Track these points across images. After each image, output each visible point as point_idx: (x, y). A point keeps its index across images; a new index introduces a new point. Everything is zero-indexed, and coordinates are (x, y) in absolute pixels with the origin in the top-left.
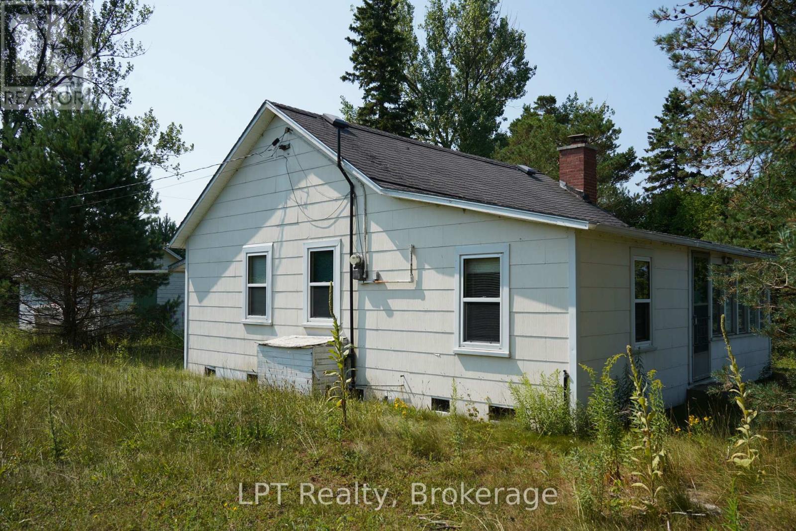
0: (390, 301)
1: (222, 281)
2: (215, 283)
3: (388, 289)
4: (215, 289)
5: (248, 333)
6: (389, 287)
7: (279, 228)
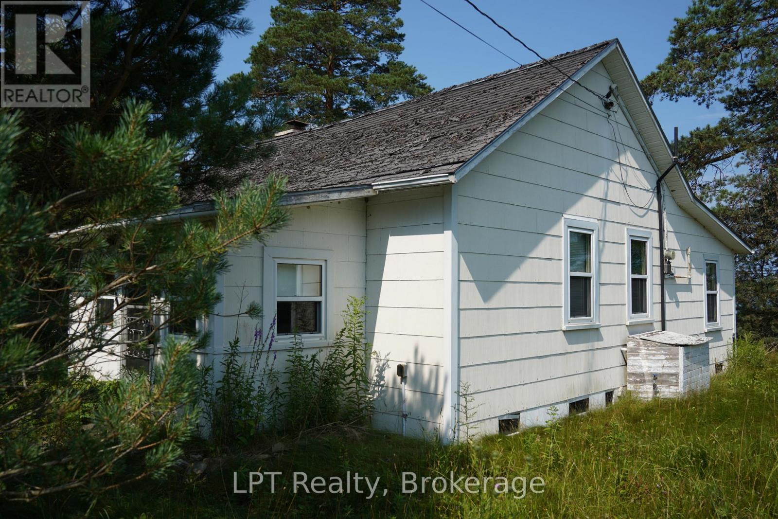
0: (678, 294)
1: (527, 265)
2: (517, 266)
3: (677, 283)
4: (515, 276)
5: (569, 344)
6: (678, 281)
7: (602, 203)
